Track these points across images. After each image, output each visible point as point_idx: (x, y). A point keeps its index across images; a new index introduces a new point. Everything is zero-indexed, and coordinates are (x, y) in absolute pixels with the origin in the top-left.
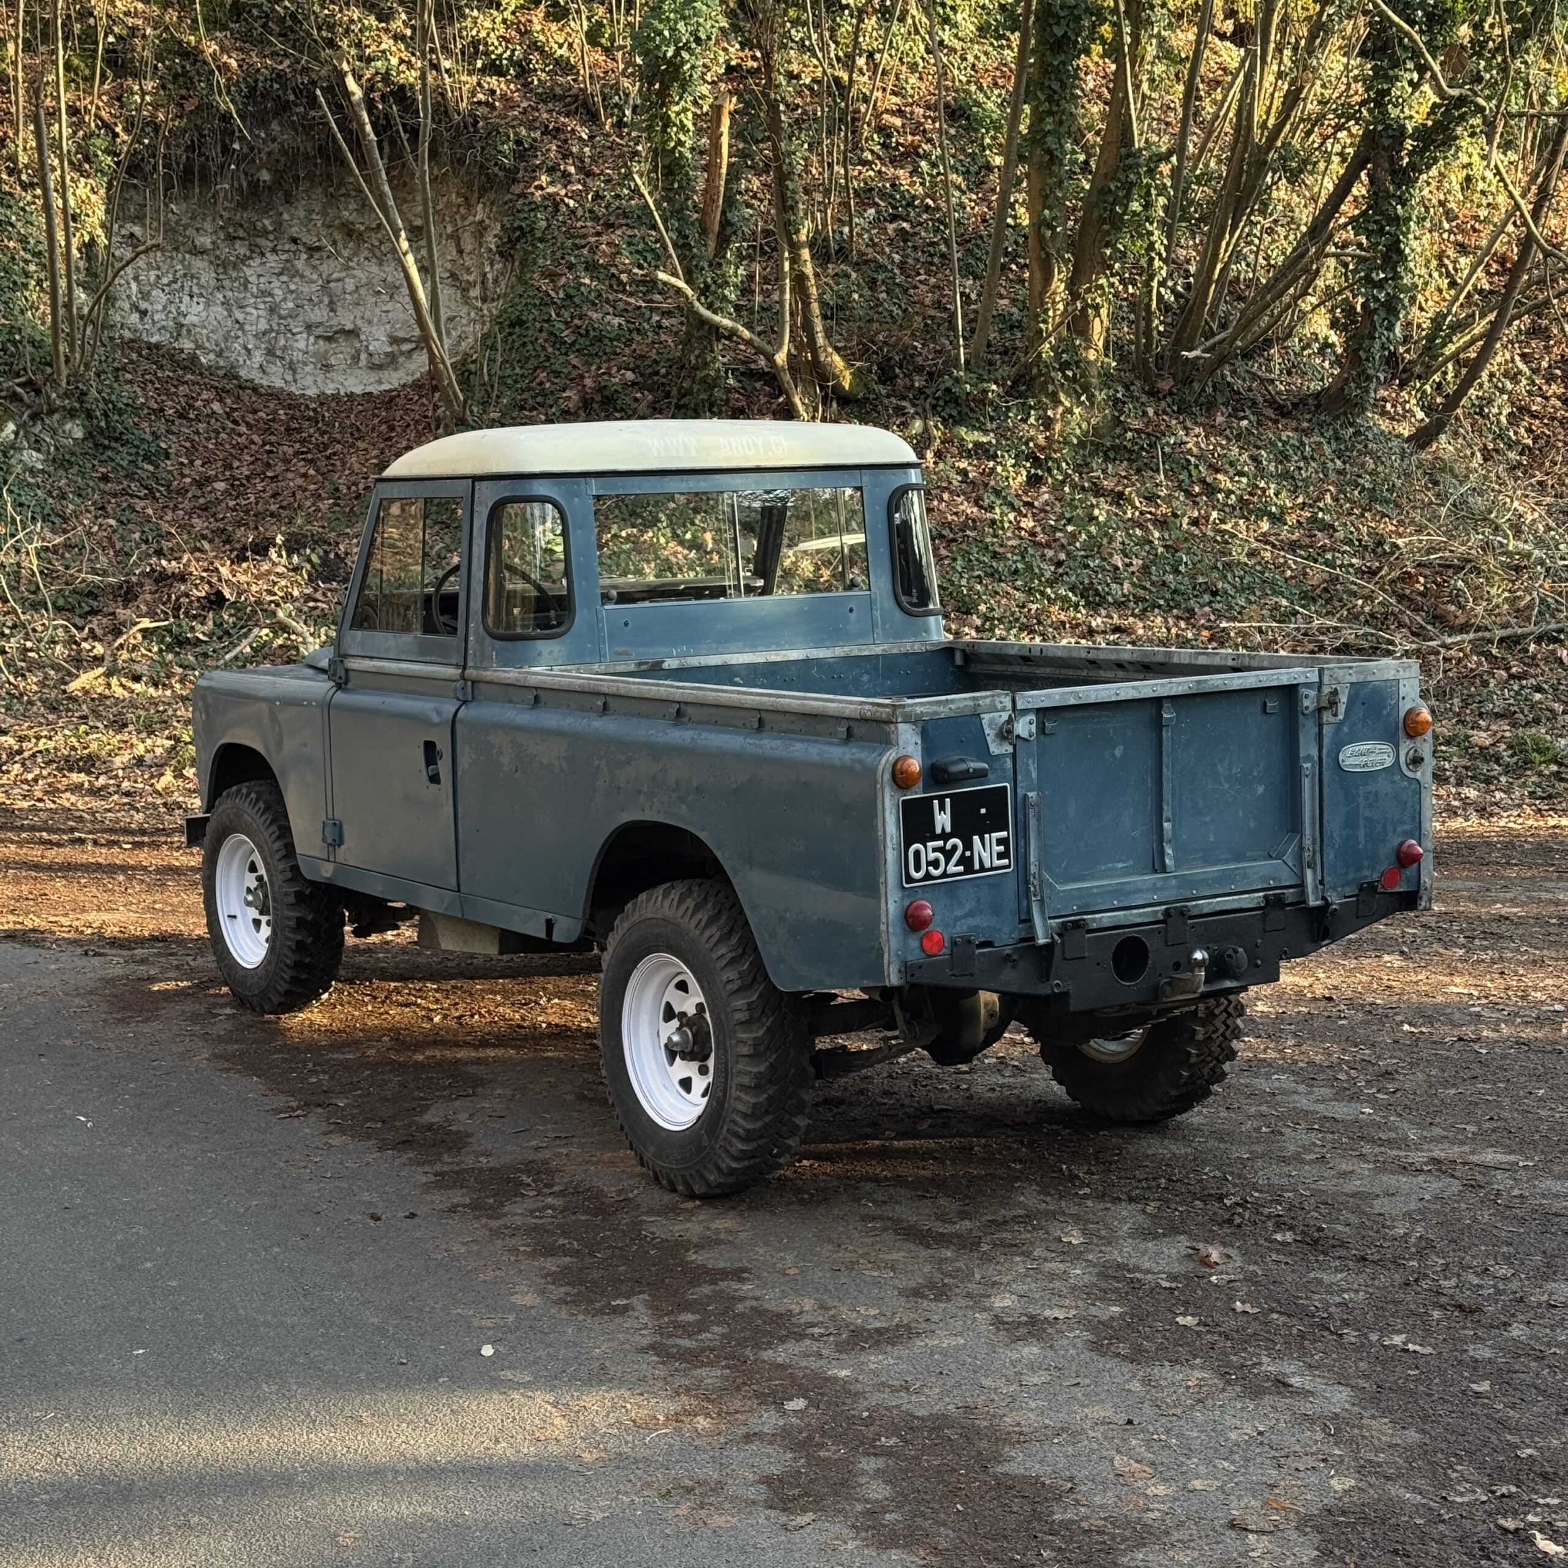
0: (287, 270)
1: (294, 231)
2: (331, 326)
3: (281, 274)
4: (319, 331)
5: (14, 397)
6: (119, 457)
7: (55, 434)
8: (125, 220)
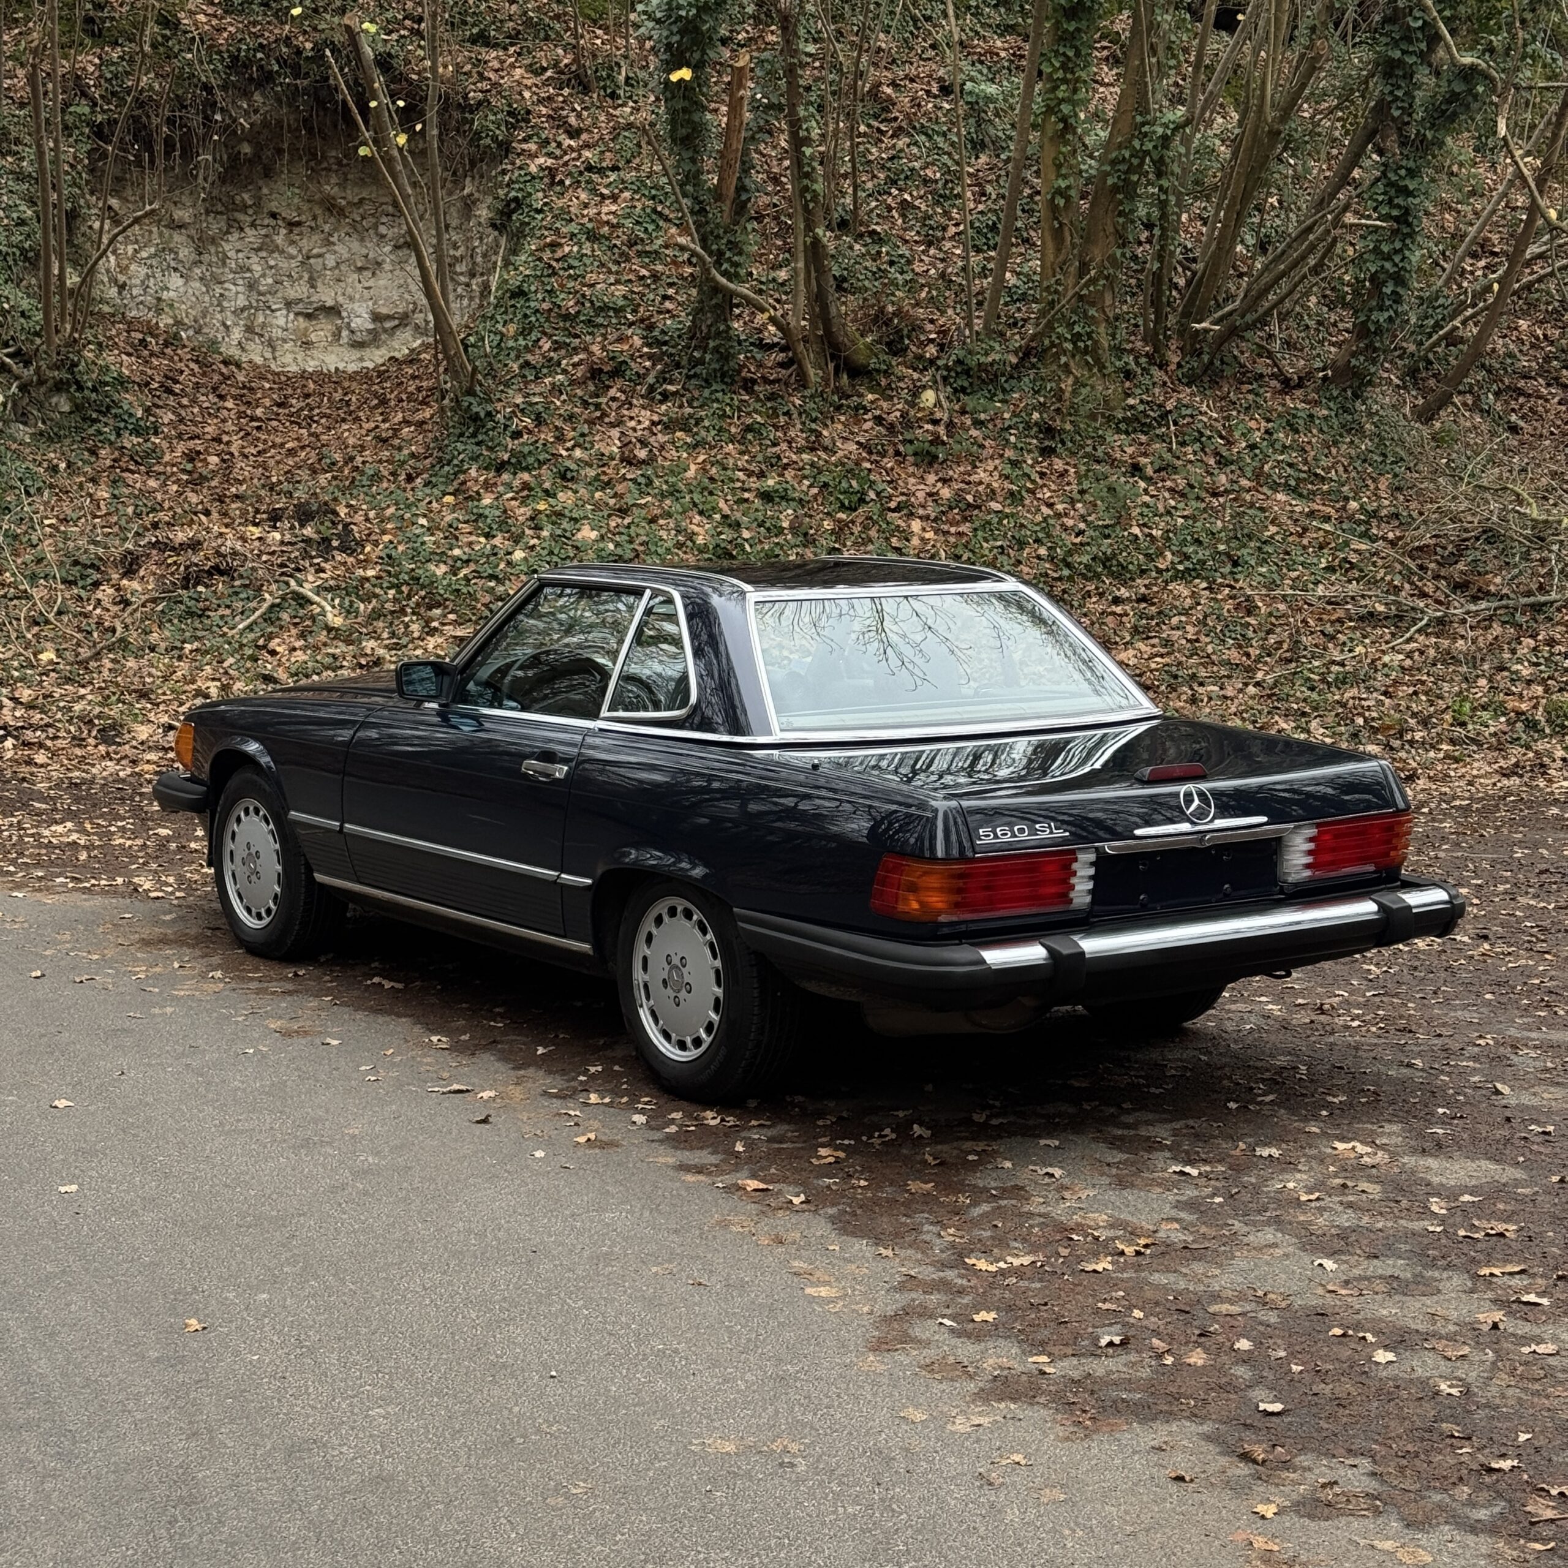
0: (266, 247)
1: (273, 206)
2: (311, 303)
3: (260, 249)
4: (300, 307)
5: (2, 368)
6: (107, 429)
7: (42, 407)
8: (102, 192)
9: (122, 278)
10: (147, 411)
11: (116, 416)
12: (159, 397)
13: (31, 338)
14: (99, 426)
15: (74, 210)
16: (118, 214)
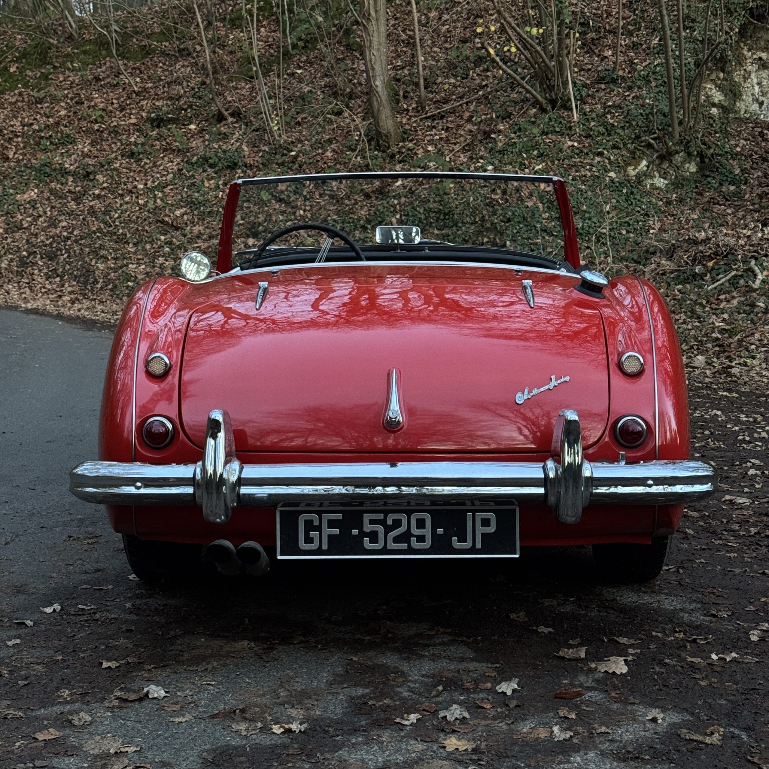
5: (649, 146)
6: (714, 181)
7: (678, 169)
8: (757, 50)
10: (743, 171)
11: (721, 174)
12: (757, 163)
13: (666, 127)
14: (709, 179)
15: (722, 57)
16: (765, 63)
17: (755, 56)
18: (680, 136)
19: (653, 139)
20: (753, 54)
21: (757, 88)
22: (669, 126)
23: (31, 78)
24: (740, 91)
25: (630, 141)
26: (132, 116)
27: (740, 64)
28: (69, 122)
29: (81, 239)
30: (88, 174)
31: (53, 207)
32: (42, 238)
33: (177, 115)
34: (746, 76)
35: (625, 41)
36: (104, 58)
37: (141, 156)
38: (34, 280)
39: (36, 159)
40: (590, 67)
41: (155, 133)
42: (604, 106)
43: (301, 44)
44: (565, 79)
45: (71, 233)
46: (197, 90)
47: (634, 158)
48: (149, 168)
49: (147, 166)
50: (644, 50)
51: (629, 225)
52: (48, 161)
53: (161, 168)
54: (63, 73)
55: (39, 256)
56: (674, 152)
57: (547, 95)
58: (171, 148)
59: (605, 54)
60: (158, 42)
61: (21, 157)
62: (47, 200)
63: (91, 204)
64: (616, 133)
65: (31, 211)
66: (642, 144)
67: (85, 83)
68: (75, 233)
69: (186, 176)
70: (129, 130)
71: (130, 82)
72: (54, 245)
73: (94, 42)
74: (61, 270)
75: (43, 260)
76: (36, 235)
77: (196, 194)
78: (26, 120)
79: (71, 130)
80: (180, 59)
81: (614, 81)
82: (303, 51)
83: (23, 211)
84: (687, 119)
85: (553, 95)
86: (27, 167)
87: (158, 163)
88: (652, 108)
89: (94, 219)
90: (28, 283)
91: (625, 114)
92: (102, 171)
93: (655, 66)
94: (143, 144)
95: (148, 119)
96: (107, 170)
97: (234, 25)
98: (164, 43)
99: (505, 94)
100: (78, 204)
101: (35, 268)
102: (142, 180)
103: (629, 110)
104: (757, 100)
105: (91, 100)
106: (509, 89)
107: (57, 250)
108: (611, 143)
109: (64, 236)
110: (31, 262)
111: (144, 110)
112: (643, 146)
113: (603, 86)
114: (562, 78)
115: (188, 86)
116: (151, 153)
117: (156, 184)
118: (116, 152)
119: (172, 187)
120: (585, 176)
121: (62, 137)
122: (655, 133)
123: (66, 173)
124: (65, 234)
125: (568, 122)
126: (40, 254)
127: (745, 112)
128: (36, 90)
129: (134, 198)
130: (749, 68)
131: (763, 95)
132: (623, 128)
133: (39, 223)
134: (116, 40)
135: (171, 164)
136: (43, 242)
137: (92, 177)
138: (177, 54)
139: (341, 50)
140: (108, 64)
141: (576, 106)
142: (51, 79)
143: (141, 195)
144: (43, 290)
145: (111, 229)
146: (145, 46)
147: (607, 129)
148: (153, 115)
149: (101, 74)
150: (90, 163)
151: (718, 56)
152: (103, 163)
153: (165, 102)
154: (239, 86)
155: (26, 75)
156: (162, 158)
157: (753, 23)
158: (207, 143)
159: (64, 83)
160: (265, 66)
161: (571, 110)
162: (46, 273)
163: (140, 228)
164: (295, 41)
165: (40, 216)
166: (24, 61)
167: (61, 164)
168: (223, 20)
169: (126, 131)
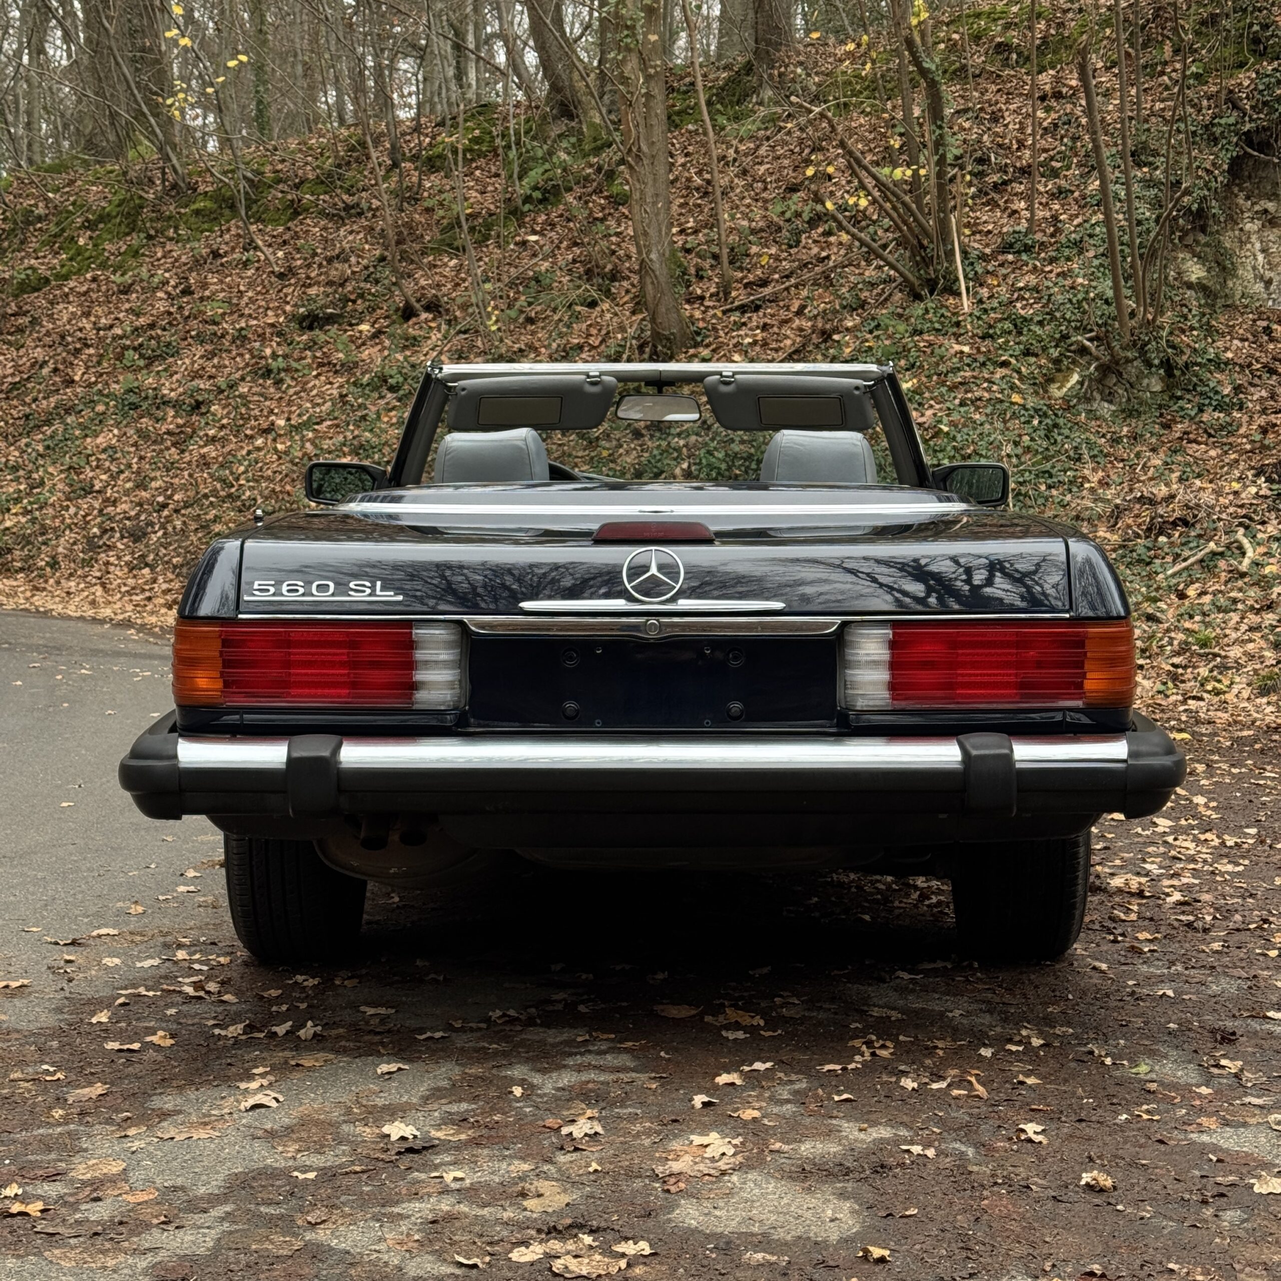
5: (1083, 351)
6: (1189, 406)
7: (1132, 386)
8: (1260, 197)
9: (1268, 274)
10: (1238, 389)
11: (1201, 394)
12: (1260, 377)
13: (1110, 322)
14: (1181, 403)
15: (1200, 210)
16: (1274, 217)
17: (1257, 208)
18: (1132, 335)
19: (1091, 340)
20: (1253, 204)
21: (1260, 257)
22: (1114, 319)
23: (113, 254)
24: (1232, 263)
25: (1053, 344)
26: (270, 313)
27: (1232, 218)
28: (170, 323)
29: (186, 507)
30: (198, 405)
31: (141, 458)
32: (124, 507)
33: (342, 309)
34: (1244, 239)
35: (1046, 186)
36: (228, 221)
37: (283, 374)
38: (108, 573)
39: (117, 382)
40: (990, 227)
41: (305, 337)
42: (1013, 289)
43: (537, 195)
44: (949, 247)
45: (170, 497)
46: (372, 269)
47: (1059, 370)
48: (296, 393)
49: (291, 391)
50: (1075, 200)
51: (1051, 476)
52: (136, 384)
53: (314, 392)
54: (163, 245)
55: (118, 535)
56: (1123, 361)
57: (922, 272)
58: (329, 363)
59: (1015, 207)
60: (312, 195)
61: (93, 379)
62: (132, 446)
63: (203, 451)
64: (1029, 330)
65: (107, 464)
66: (1072, 348)
67: (198, 263)
68: (176, 497)
69: (352, 406)
70: (264, 334)
71: (267, 258)
72: (143, 518)
73: (211, 196)
74: (151, 557)
75: (125, 540)
76: (114, 503)
77: (367, 434)
78: (103, 321)
79: (173, 335)
80: (347, 221)
81: (1028, 249)
82: (540, 207)
83: (94, 464)
84: (1142, 309)
85: (932, 272)
86: (103, 395)
87: (310, 385)
88: (1087, 292)
89: (205, 475)
90: (100, 578)
91: (1044, 301)
92: (221, 400)
93: (1093, 225)
94: (285, 357)
95: (294, 316)
96: (228, 397)
97: (433, 167)
98: (322, 197)
99: (857, 271)
100: (183, 451)
101: (111, 553)
102: (283, 412)
103: (1050, 295)
104: (1262, 278)
105: (204, 285)
106: (863, 263)
107: (147, 525)
108: (1022, 347)
109: (158, 503)
110: (105, 544)
111: (288, 303)
112: (1074, 352)
113: (1010, 257)
114: (944, 245)
115: (358, 263)
116: (297, 370)
117: (305, 418)
118: (243, 369)
119: (329, 423)
120: (980, 399)
121: (159, 347)
122: (1091, 331)
123: (164, 403)
124: (161, 499)
125: (954, 314)
126: (121, 532)
127: (1242, 297)
128: (119, 273)
129: (269, 442)
130: (1248, 227)
131: (1271, 269)
132: (1041, 323)
133: (120, 483)
134: (246, 193)
135: (328, 386)
136: (125, 512)
137: (203, 410)
138: (343, 214)
139: (600, 205)
140: (233, 231)
141: (968, 289)
142: (143, 255)
143: (280, 435)
144: (124, 589)
145: (233, 490)
146: (292, 201)
147: (1015, 326)
148: (302, 310)
149: (223, 246)
150: (202, 386)
151: (1195, 206)
152: (223, 387)
153: (322, 289)
154: (439, 263)
155: (104, 249)
156: (316, 377)
157: (1252, 156)
158: (386, 353)
159: (162, 261)
160: (480, 231)
161: (959, 294)
162: (127, 564)
163: (278, 489)
164: (529, 192)
165: (122, 472)
166: (101, 226)
167: (155, 389)
168: (415, 158)
169: (259, 336)
